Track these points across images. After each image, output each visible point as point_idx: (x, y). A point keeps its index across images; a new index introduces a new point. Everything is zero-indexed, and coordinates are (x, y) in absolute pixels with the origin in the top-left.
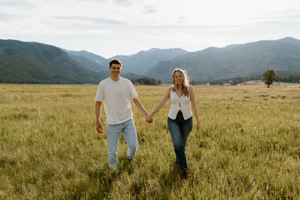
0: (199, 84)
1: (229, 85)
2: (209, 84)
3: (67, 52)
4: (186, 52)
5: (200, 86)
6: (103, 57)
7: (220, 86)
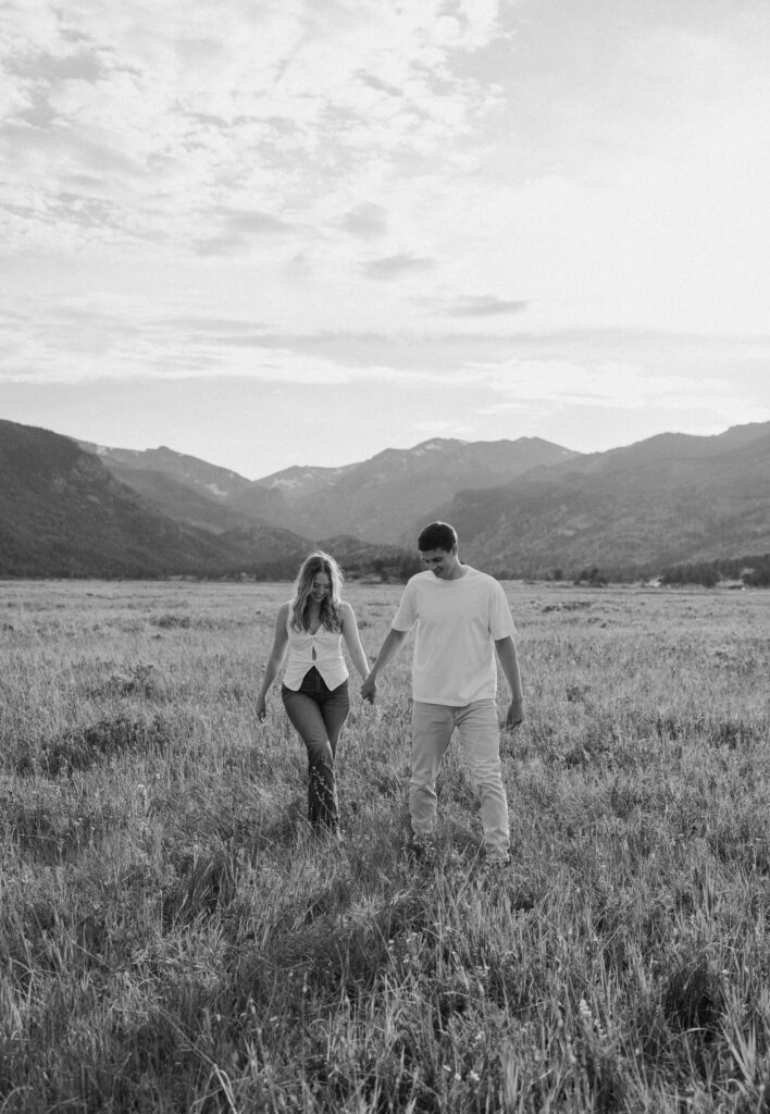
0: (619, 579)
1: (740, 587)
2: (660, 581)
3: (99, 452)
4: (565, 453)
5: (624, 587)
6: (235, 474)
7: (702, 589)
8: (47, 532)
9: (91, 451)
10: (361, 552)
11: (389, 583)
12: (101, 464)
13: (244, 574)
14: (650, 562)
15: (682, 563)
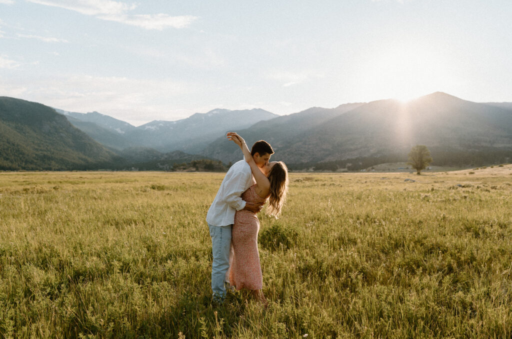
1: (346, 172)
2: (314, 169)
6: (128, 124)
7: (331, 172)
8: (41, 150)
9: (62, 113)
10: (185, 158)
11: (199, 171)
12: (66, 119)
13: (133, 168)
14: (308, 161)
15: (322, 161)
